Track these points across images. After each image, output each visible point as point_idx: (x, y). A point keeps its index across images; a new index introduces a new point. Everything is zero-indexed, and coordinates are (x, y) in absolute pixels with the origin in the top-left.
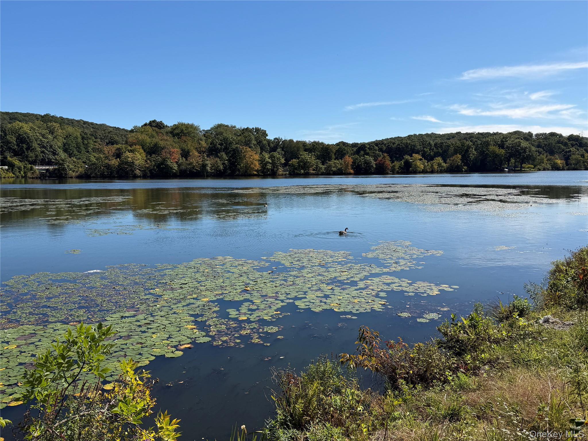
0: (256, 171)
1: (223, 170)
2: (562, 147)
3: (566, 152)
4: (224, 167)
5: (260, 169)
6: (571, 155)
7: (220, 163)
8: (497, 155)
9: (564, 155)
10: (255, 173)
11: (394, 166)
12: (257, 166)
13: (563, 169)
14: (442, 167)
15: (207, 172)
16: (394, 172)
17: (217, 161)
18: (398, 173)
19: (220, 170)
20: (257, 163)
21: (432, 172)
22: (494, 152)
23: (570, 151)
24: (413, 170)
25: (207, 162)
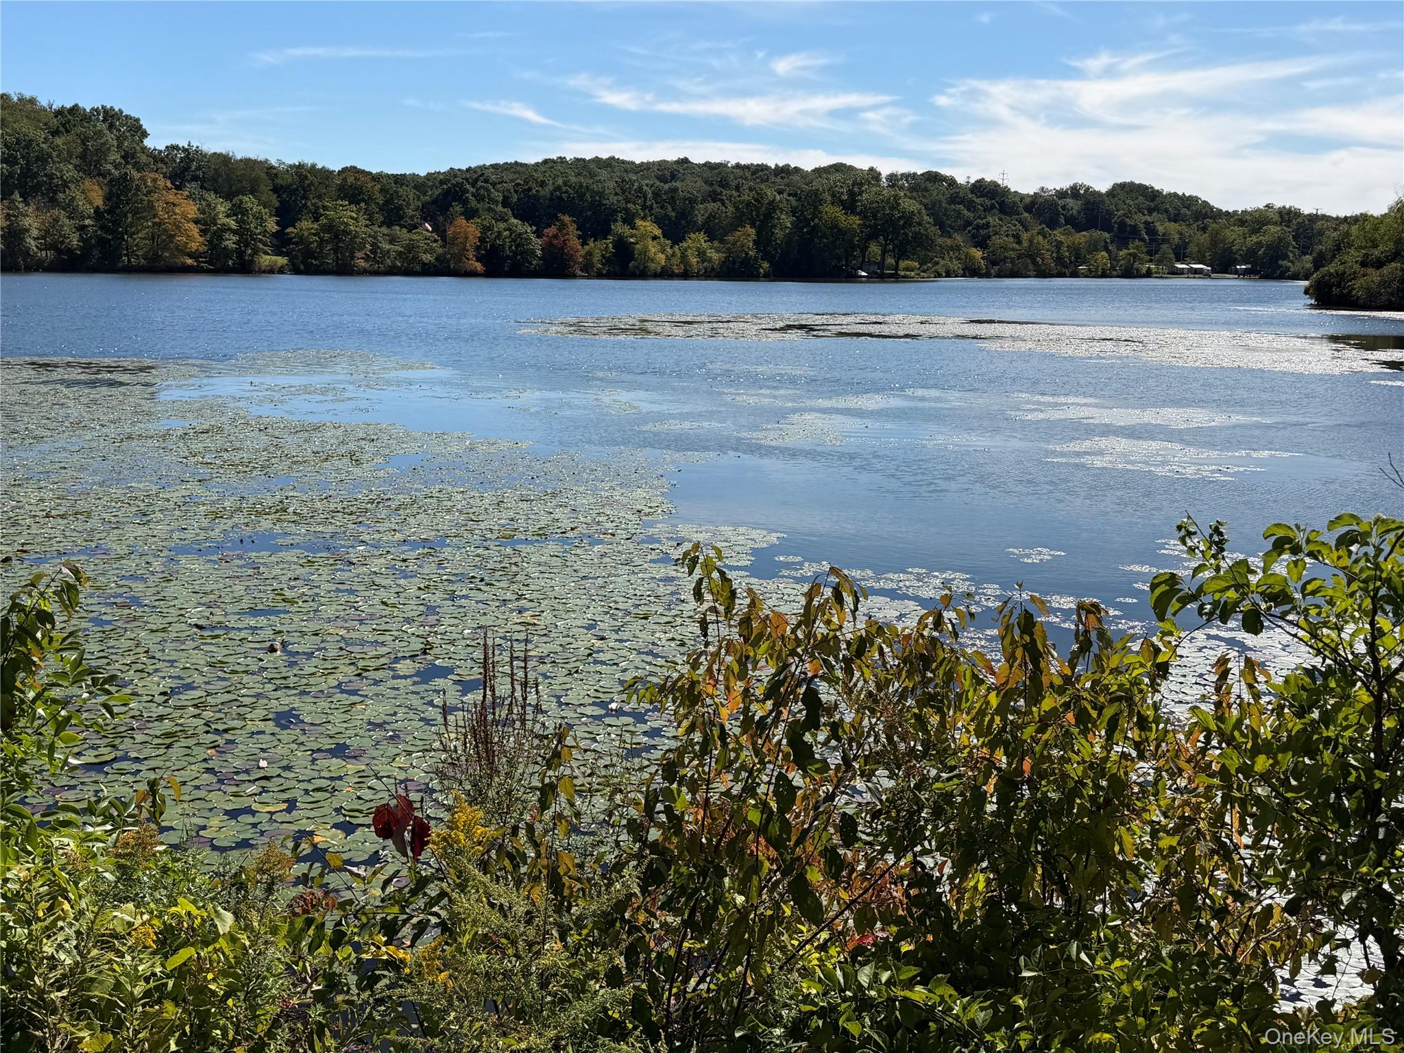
0: (191, 256)
1: (81, 248)
2: (965, 212)
3: (978, 227)
4: (81, 239)
5: (203, 249)
6: (989, 237)
7: (67, 224)
8: (840, 230)
9: (973, 236)
10: (189, 261)
11: (590, 254)
12: (195, 240)
13: (987, 275)
14: (710, 260)
15: (27, 253)
16: (590, 272)
17: (56, 220)
18: (600, 276)
19: (70, 251)
20: (194, 230)
21: (686, 275)
22: (835, 226)
23: (987, 225)
24: (637, 267)
25: (27, 222)
